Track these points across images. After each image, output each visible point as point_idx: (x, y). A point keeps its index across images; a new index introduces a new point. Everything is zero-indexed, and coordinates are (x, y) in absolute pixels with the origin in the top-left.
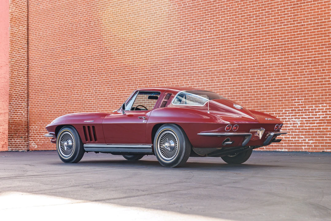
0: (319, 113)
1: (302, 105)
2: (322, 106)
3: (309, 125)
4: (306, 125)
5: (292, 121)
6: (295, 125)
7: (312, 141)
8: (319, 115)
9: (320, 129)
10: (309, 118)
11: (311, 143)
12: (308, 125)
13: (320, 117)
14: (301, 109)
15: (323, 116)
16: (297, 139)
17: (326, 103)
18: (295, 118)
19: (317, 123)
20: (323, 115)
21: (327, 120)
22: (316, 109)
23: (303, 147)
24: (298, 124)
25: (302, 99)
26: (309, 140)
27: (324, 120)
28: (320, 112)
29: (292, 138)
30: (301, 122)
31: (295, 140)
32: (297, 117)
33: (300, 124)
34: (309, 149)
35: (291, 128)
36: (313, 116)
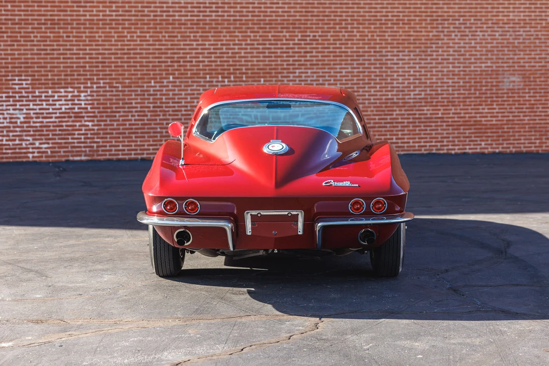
0: (60, 103)
1: (28, 88)
2: (65, 92)
3: (41, 120)
4: (35, 120)
5: (8, 114)
6: (13, 120)
7: (46, 146)
8: (60, 105)
9: (62, 126)
10: (40, 109)
11: (46, 148)
12: (38, 120)
13: (61, 109)
14: (26, 95)
15: (67, 107)
16: (17, 142)
17: (72, 88)
18: (14, 110)
19: (56, 118)
20: (68, 105)
21: (73, 113)
22: (54, 96)
23: (30, 155)
24: (19, 118)
25: (28, 80)
26: (40, 144)
27: (69, 113)
28: (61, 100)
29: (7, 140)
30: (25, 116)
31: (13, 145)
32: (18, 107)
33: (24, 118)
34: (42, 157)
35: (5, 124)
36: (47, 107)
